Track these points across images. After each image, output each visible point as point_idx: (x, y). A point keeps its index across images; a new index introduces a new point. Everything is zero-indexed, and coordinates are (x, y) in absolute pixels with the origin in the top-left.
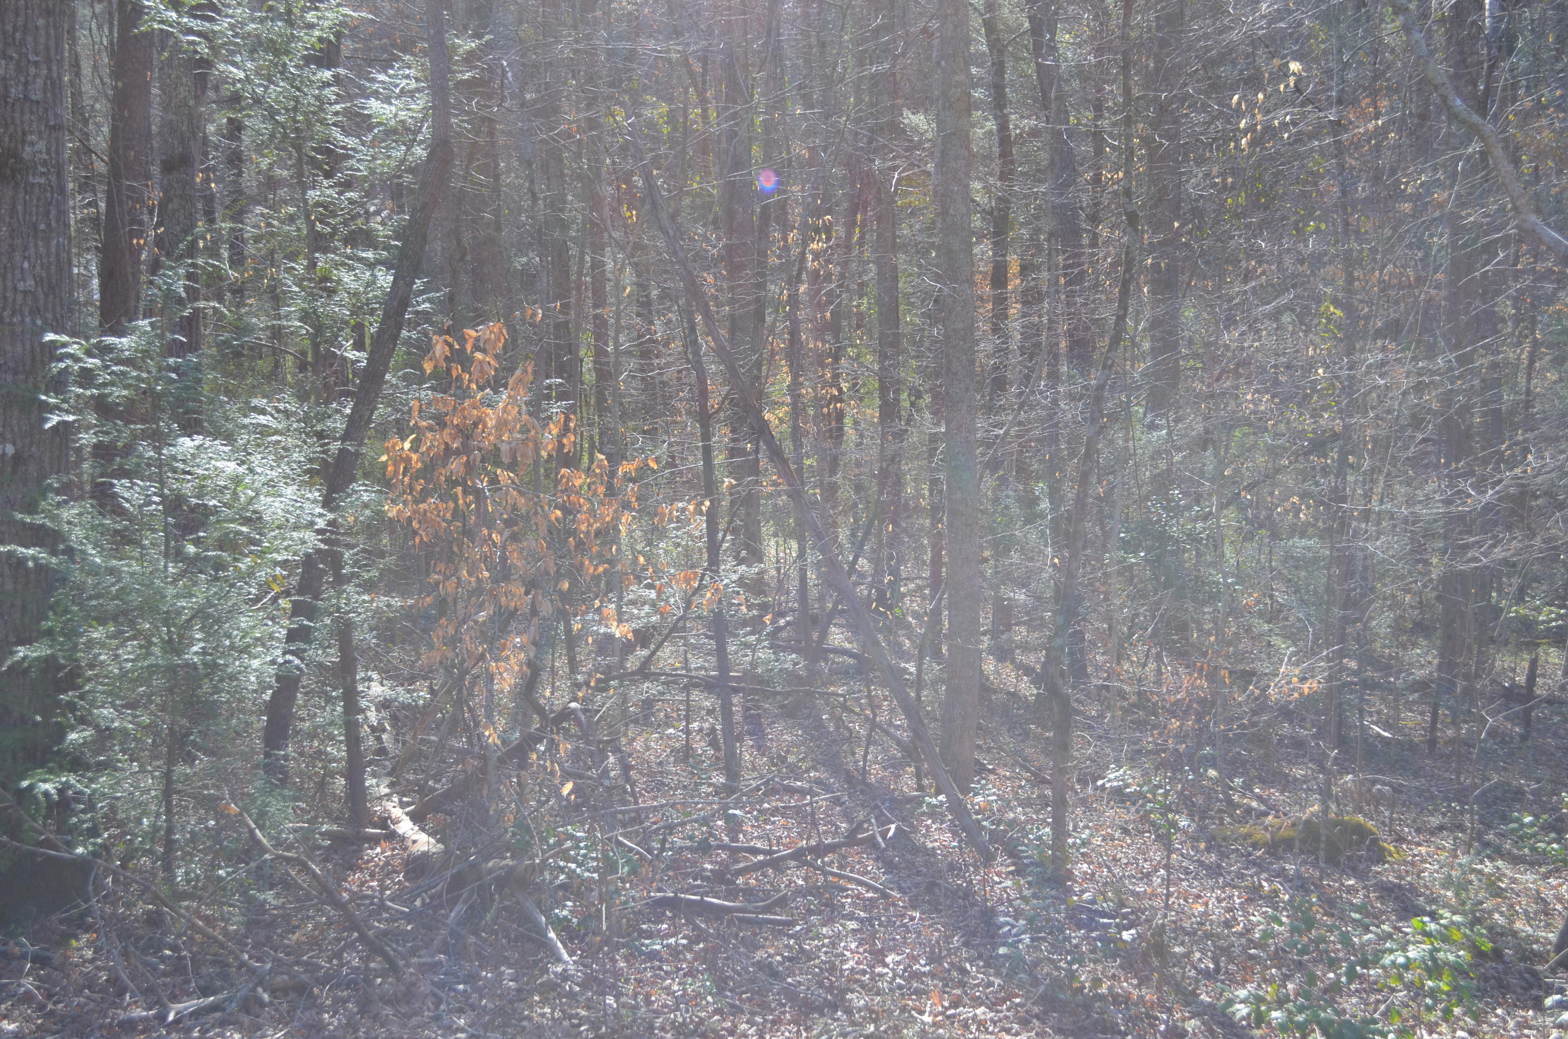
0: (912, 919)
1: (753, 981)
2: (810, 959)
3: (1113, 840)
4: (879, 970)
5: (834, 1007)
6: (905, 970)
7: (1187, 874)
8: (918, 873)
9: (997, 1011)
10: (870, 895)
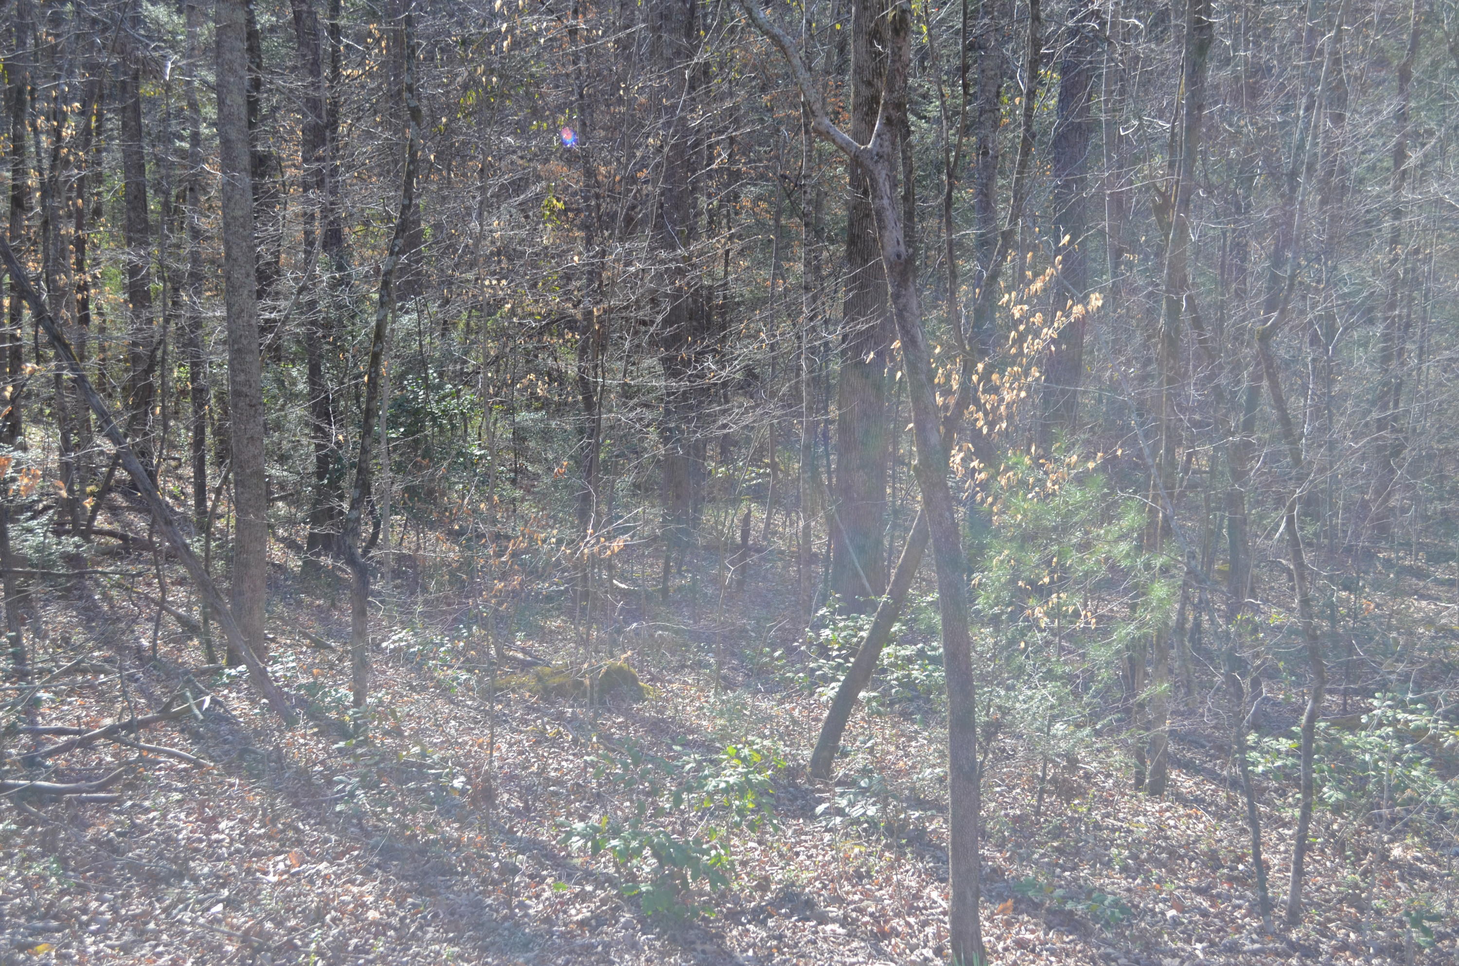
0: (232, 785)
1: (96, 858)
2: (144, 833)
3: (401, 696)
4: (214, 837)
5: (180, 876)
6: (241, 835)
7: (476, 723)
8: (225, 742)
9: (339, 865)
10: (183, 766)
